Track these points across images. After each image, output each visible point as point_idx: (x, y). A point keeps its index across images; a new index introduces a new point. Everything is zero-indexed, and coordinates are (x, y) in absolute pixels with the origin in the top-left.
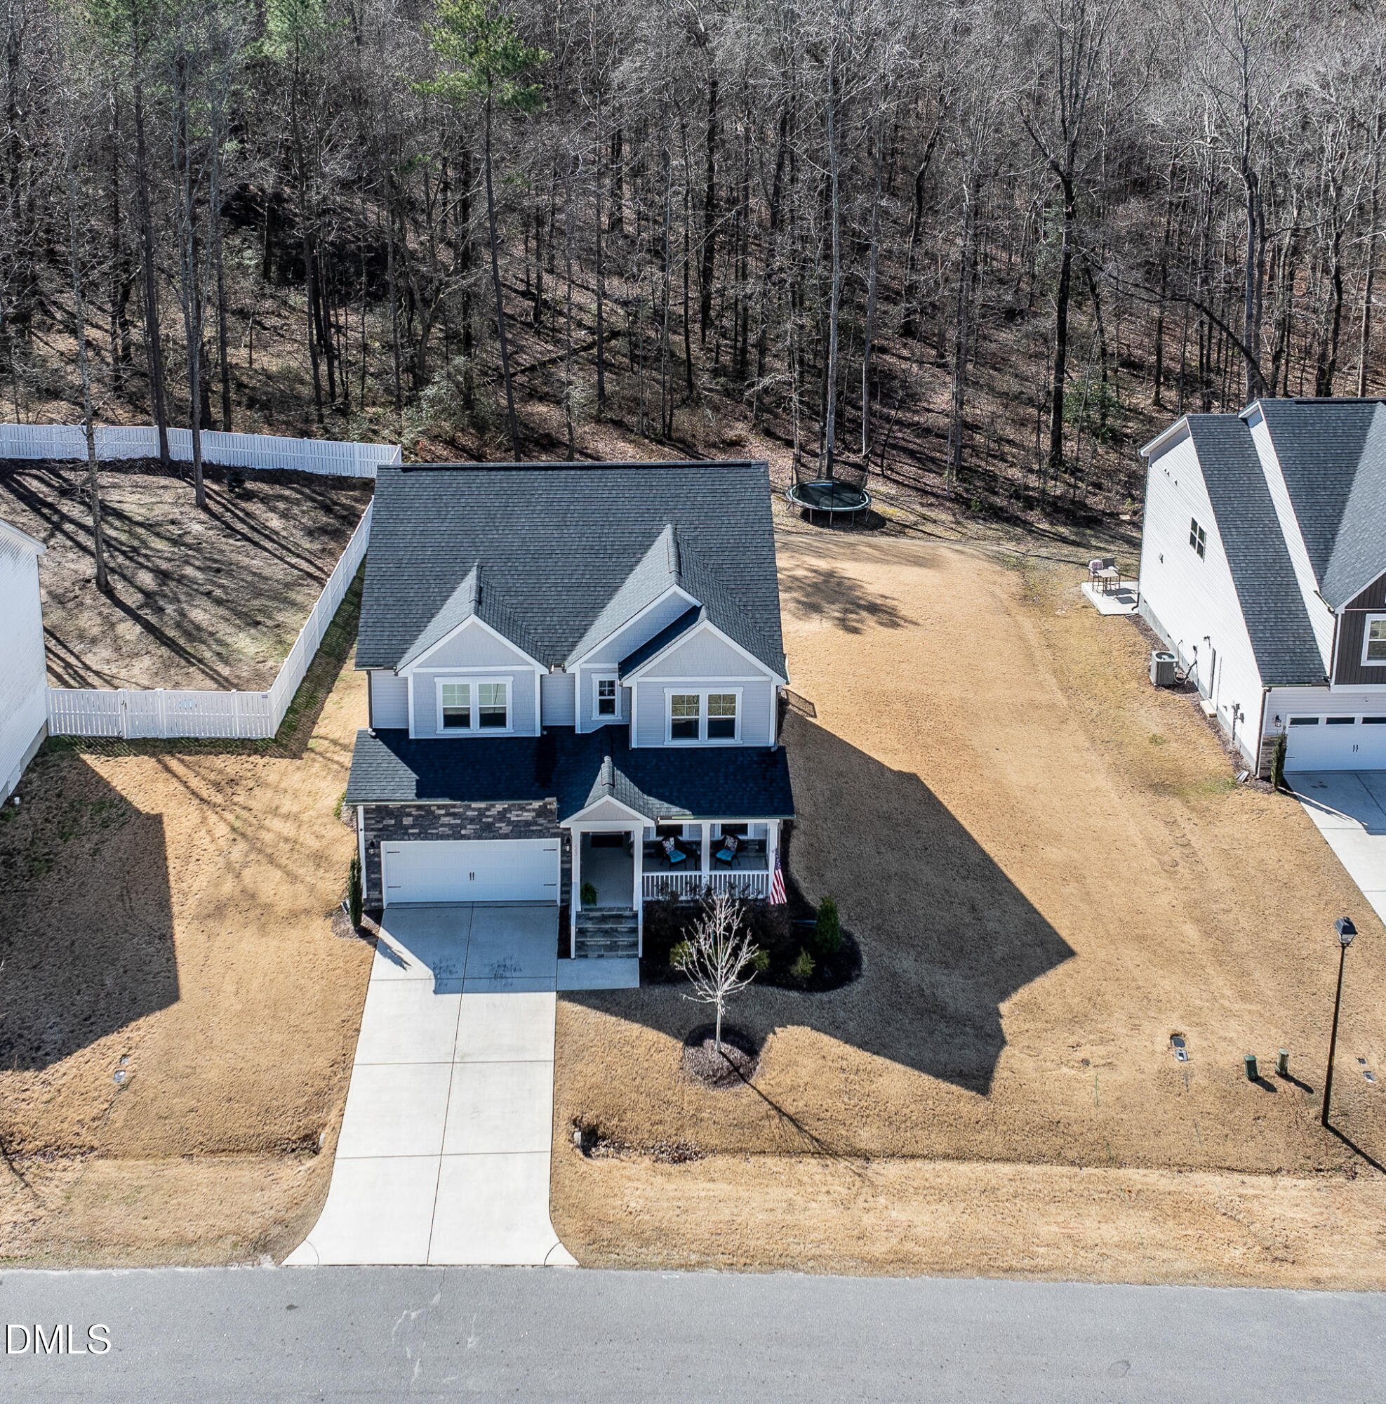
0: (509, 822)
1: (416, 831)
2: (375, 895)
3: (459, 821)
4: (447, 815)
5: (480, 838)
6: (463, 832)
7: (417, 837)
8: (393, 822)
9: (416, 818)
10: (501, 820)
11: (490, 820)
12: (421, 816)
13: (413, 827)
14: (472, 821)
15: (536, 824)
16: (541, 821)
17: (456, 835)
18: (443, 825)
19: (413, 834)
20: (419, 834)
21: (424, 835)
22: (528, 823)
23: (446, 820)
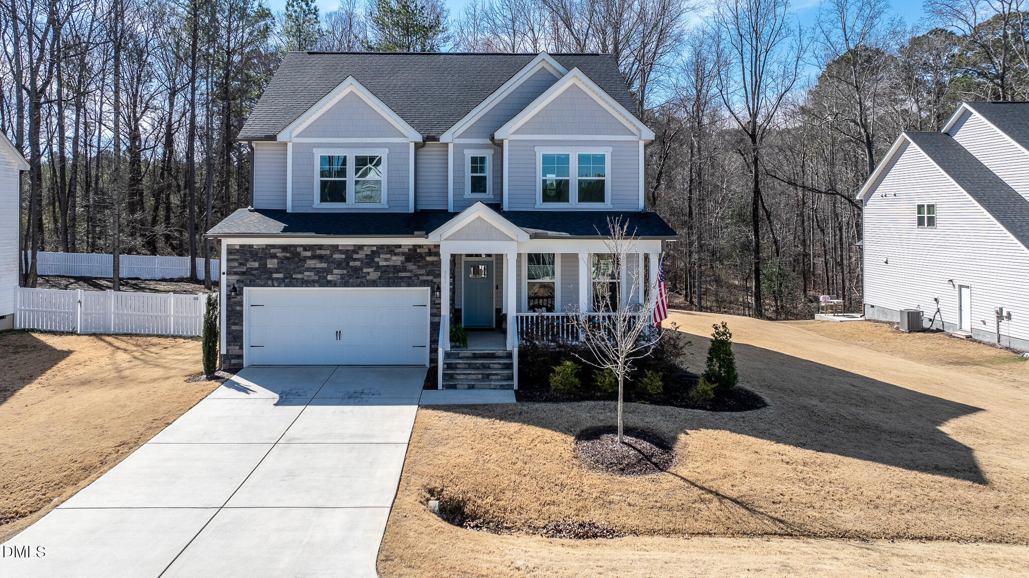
0: (378, 268)
1: (281, 276)
2: (235, 350)
3: (325, 265)
4: (313, 257)
5: (346, 284)
6: (329, 278)
7: (282, 283)
8: (256, 265)
9: (281, 261)
10: (369, 265)
11: (358, 264)
12: (286, 258)
13: (277, 271)
14: (339, 265)
15: (404, 269)
16: (410, 266)
17: (322, 281)
18: (308, 270)
19: (277, 279)
20: (283, 280)
21: (289, 281)
22: (396, 269)
23: (311, 263)
